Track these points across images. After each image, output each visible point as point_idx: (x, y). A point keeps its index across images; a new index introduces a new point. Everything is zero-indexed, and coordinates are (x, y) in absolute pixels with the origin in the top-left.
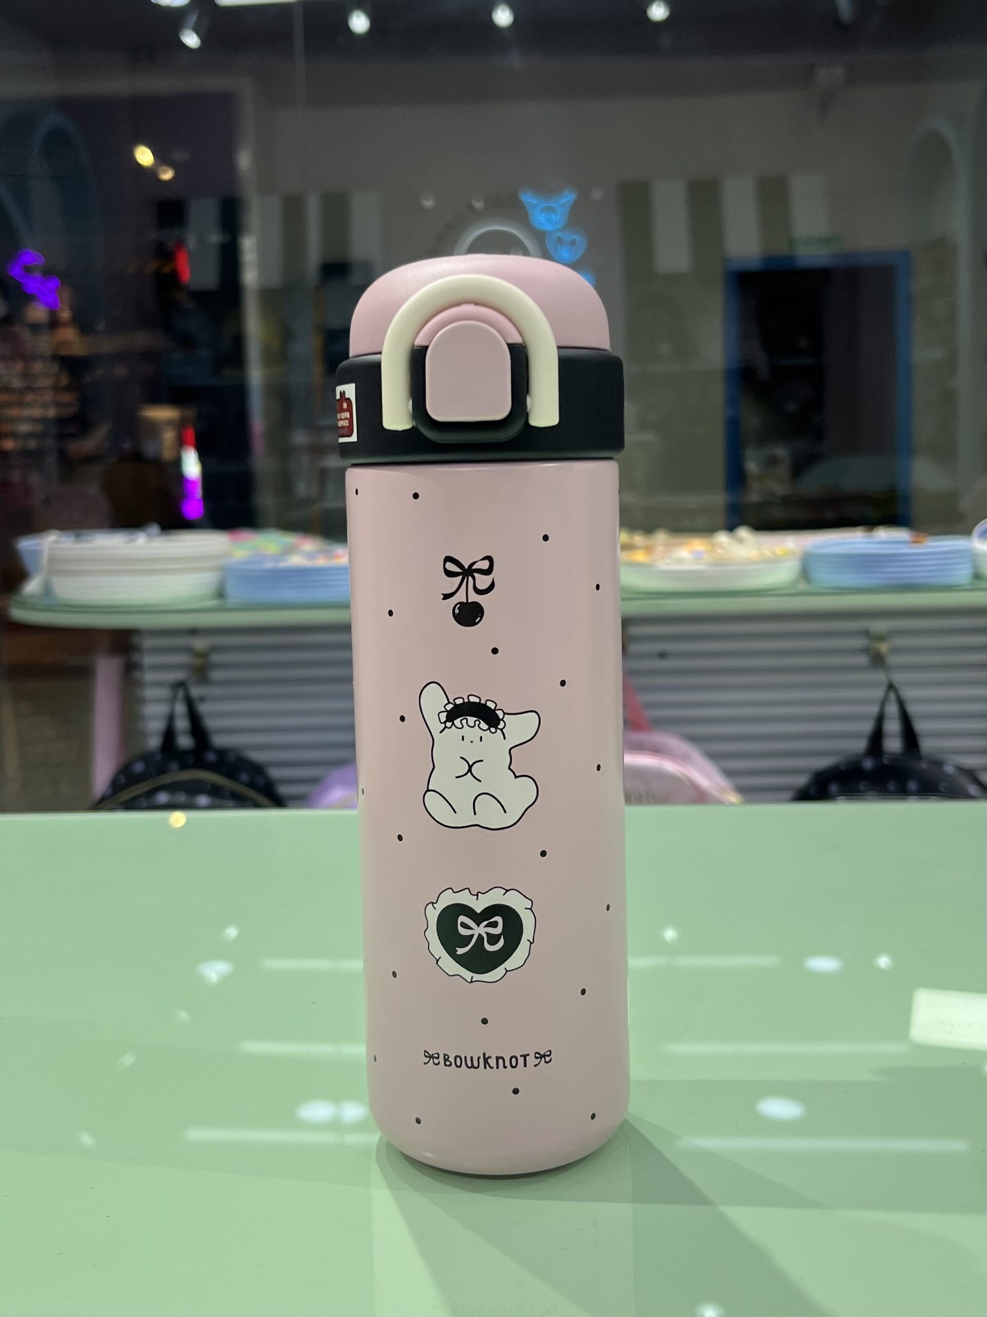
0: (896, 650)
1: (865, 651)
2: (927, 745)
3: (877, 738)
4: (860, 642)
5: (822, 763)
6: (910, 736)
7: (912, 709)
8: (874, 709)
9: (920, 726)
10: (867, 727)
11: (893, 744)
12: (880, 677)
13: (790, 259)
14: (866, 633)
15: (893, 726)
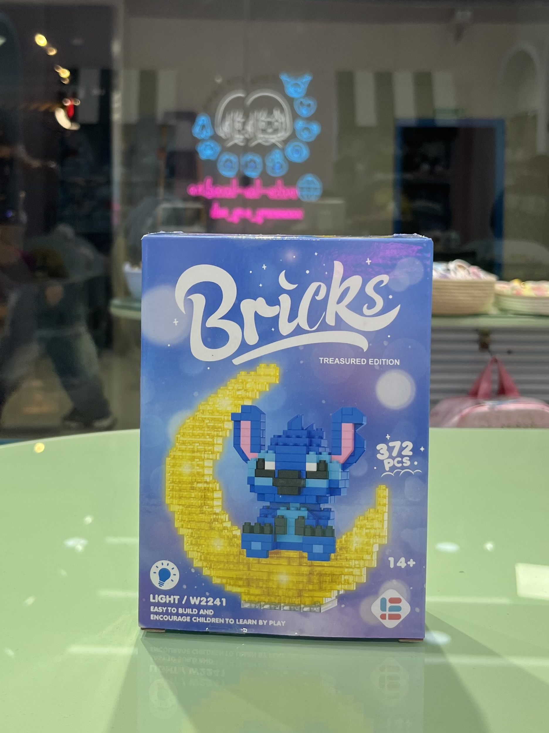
13: (433, 120)
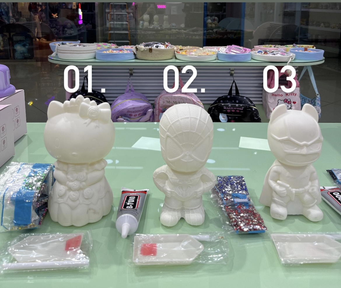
0: (235, 73)
1: (229, 73)
2: (240, 92)
3: (231, 90)
4: (229, 71)
5: (221, 95)
6: (237, 90)
7: (237, 85)
8: (231, 85)
9: (239, 88)
10: (229, 88)
11: (234, 92)
12: (232, 78)
14: (230, 69)
15: (234, 88)
